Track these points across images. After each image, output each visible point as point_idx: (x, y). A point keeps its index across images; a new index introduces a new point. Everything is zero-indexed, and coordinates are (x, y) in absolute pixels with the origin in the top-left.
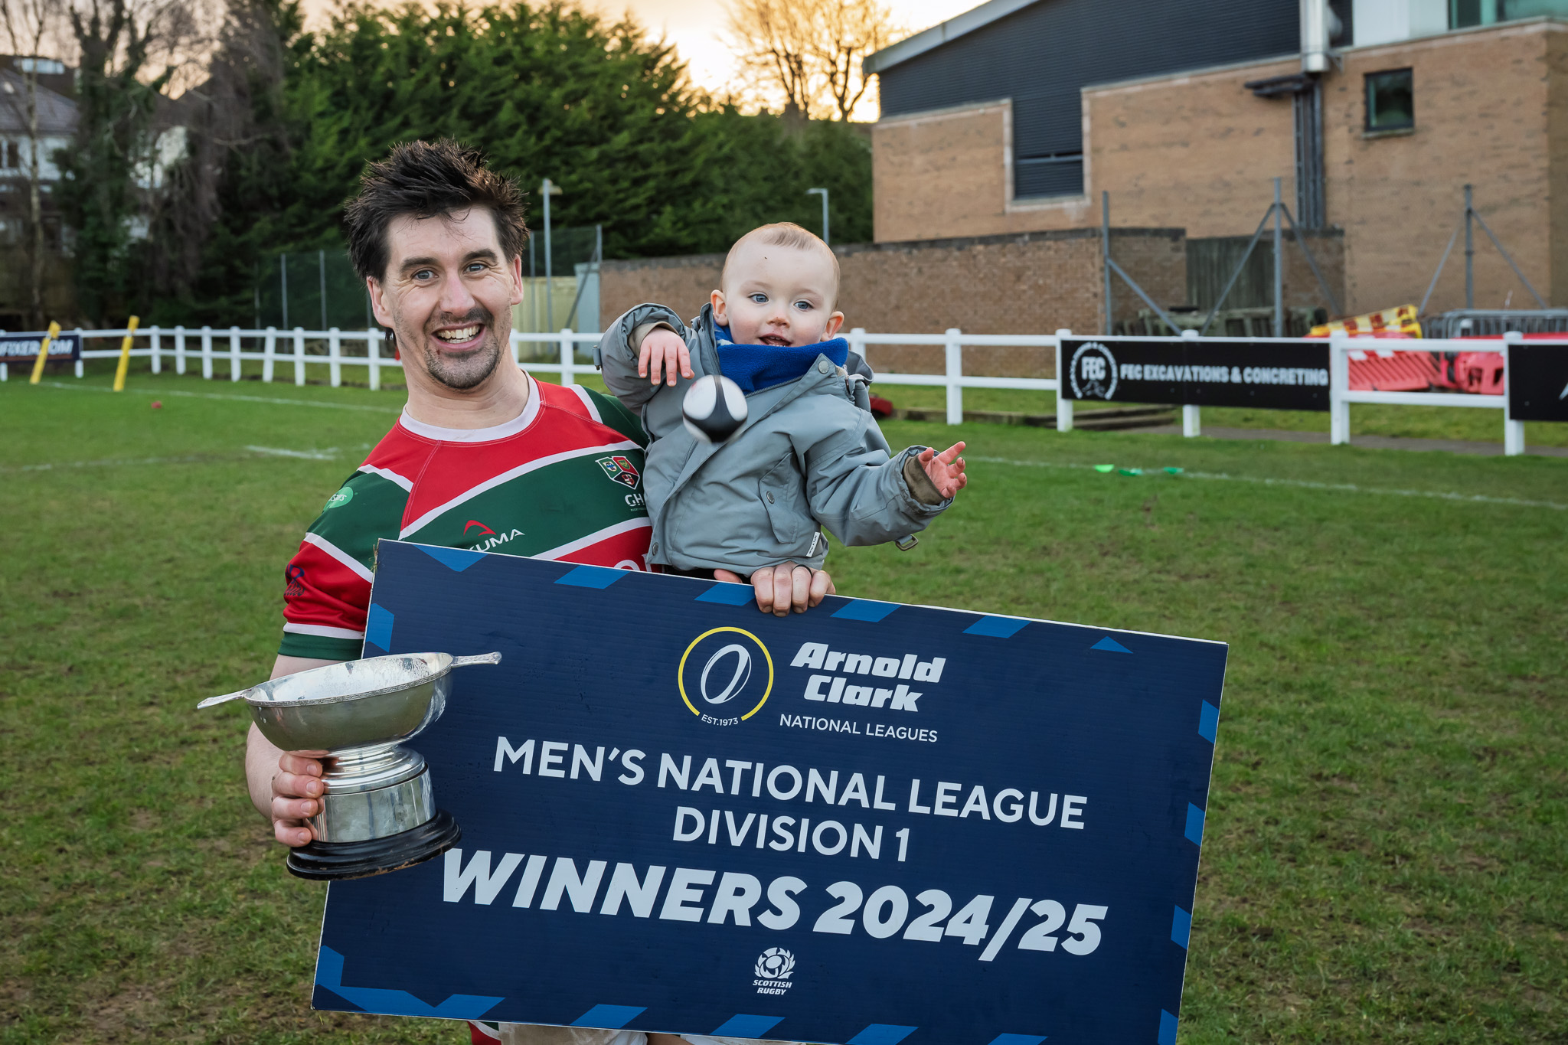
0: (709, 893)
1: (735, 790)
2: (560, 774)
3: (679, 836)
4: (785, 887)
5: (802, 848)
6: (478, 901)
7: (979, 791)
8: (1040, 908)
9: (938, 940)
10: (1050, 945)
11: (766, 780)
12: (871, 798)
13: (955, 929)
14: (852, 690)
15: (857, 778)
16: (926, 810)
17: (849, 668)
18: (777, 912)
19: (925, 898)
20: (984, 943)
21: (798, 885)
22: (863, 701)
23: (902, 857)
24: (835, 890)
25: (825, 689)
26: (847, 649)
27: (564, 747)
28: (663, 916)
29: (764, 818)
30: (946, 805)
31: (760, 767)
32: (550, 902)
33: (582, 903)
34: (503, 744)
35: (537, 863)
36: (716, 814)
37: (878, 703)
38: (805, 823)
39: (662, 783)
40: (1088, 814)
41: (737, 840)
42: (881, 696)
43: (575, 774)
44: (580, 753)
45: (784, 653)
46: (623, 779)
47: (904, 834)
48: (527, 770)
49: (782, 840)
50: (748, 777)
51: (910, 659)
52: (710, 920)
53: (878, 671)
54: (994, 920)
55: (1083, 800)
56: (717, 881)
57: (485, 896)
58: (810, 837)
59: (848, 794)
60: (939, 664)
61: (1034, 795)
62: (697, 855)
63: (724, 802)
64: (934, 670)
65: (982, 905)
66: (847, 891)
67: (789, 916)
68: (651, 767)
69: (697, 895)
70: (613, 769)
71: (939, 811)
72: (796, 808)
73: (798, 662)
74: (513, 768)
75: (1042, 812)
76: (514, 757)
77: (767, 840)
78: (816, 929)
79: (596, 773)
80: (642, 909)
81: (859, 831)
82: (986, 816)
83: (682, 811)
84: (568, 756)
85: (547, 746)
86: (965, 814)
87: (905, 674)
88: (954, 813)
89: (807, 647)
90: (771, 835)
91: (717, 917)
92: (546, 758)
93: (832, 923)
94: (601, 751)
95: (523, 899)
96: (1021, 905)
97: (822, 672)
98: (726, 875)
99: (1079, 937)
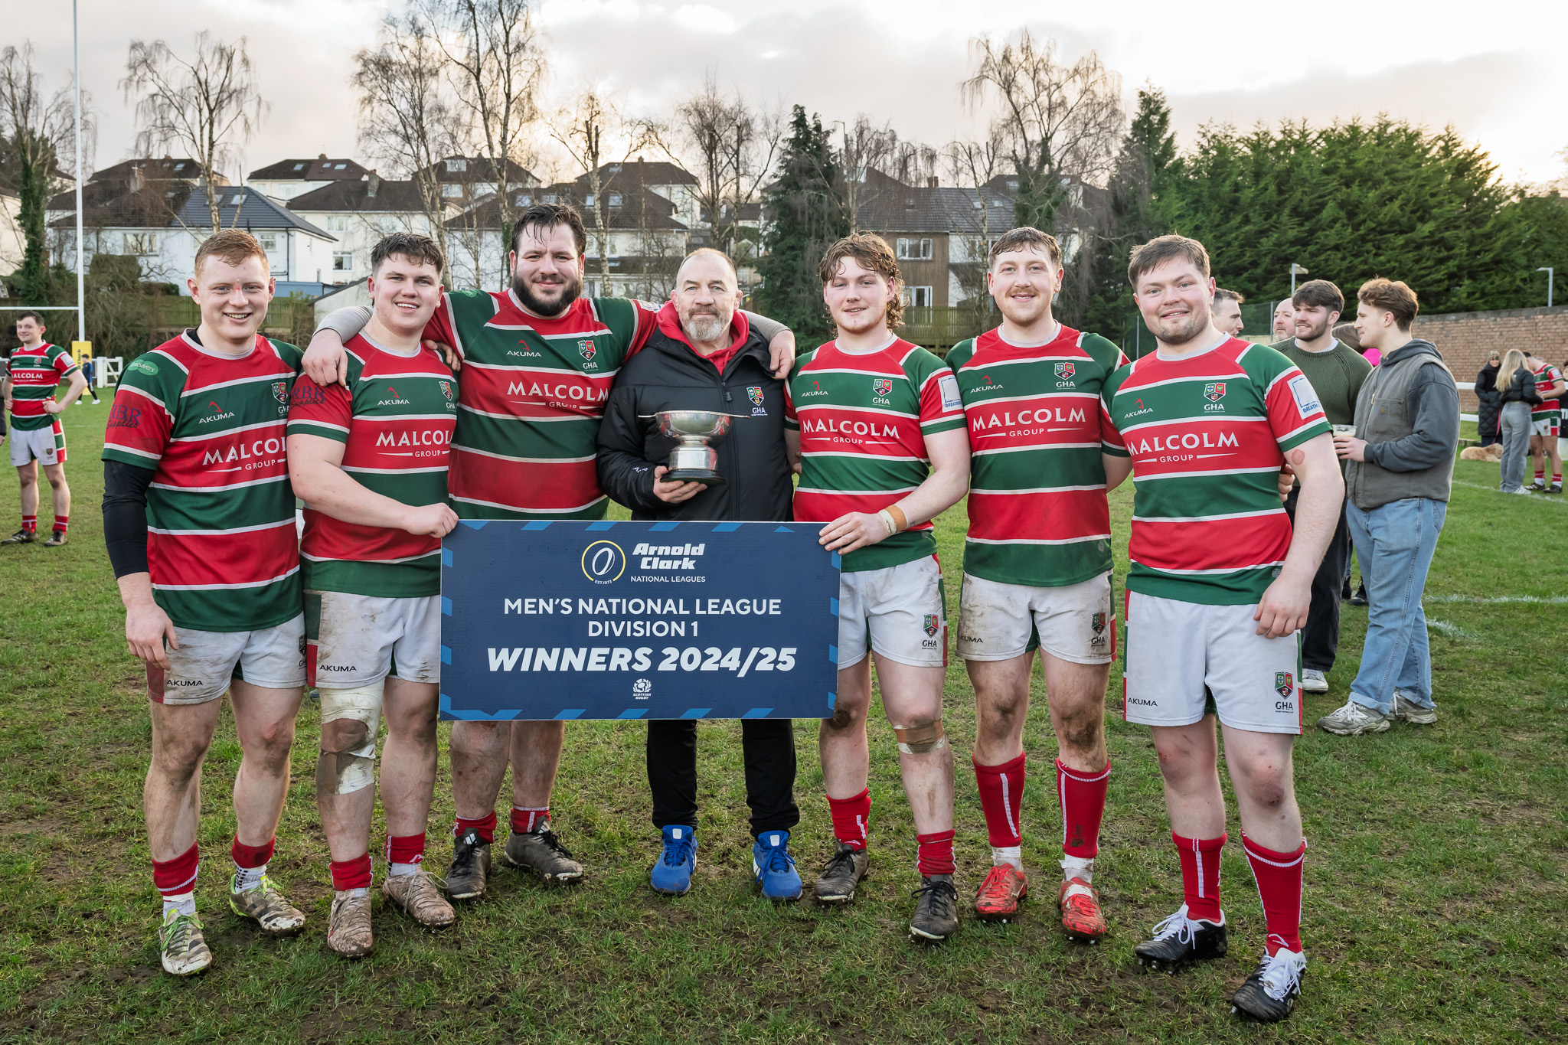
0: (608, 658)
1: (614, 612)
2: (535, 612)
3: (591, 634)
4: (642, 653)
5: (648, 634)
6: (505, 669)
7: (728, 602)
8: (764, 651)
9: (717, 669)
10: (771, 667)
11: (628, 606)
12: (678, 609)
13: (724, 664)
14: (663, 562)
15: (670, 601)
16: (704, 612)
17: (660, 553)
18: (640, 663)
19: (708, 651)
20: (739, 669)
21: (649, 651)
22: (668, 567)
23: (695, 634)
24: (666, 651)
25: (650, 563)
26: (658, 545)
27: (535, 600)
28: (589, 669)
29: (629, 623)
30: (713, 609)
31: (624, 601)
32: (537, 668)
33: (551, 666)
34: (507, 602)
35: (529, 651)
36: (607, 623)
37: (676, 567)
38: (648, 623)
39: (580, 612)
40: (782, 607)
41: (618, 633)
42: (676, 564)
43: (541, 612)
44: (542, 602)
45: (629, 550)
46: (563, 612)
47: (695, 624)
48: (519, 612)
49: (639, 632)
50: (619, 605)
51: (688, 546)
52: (610, 669)
53: (674, 553)
54: (743, 658)
55: (779, 601)
56: (611, 652)
57: (509, 667)
58: (652, 629)
59: (667, 609)
60: (702, 547)
61: (755, 601)
62: (600, 642)
63: (610, 617)
64: (700, 550)
65: (736, 652)
66: (672, 652)
67: (646, 664)
68: (575, 605)
69: (603, 659)
70: (558, 608)
71: (710, 612)
72: (644, 617)
73: (636, 552)
74: (513, 612)
75: (760, 608)
76: (513, 607)
77: (632, 632)
78: (659, 669)
79: (550, 610)
80: (578, 667)
81: (674, 624)
82: (733, 612)
83: (591, 623)
84: (537, 604)
85: (527, 601)
86: (723, 612)
87: (687, 553)
88: (717, 612)
89: (639, 546)
90: (633, 631)
91: (613, 668)
92: (527, 606)
93: (666, 666)
94: (551, 601)
95: (525, 667)
96: (754, 651)
97: (647, 556)
98: (615, 649)
99: (784, 663)
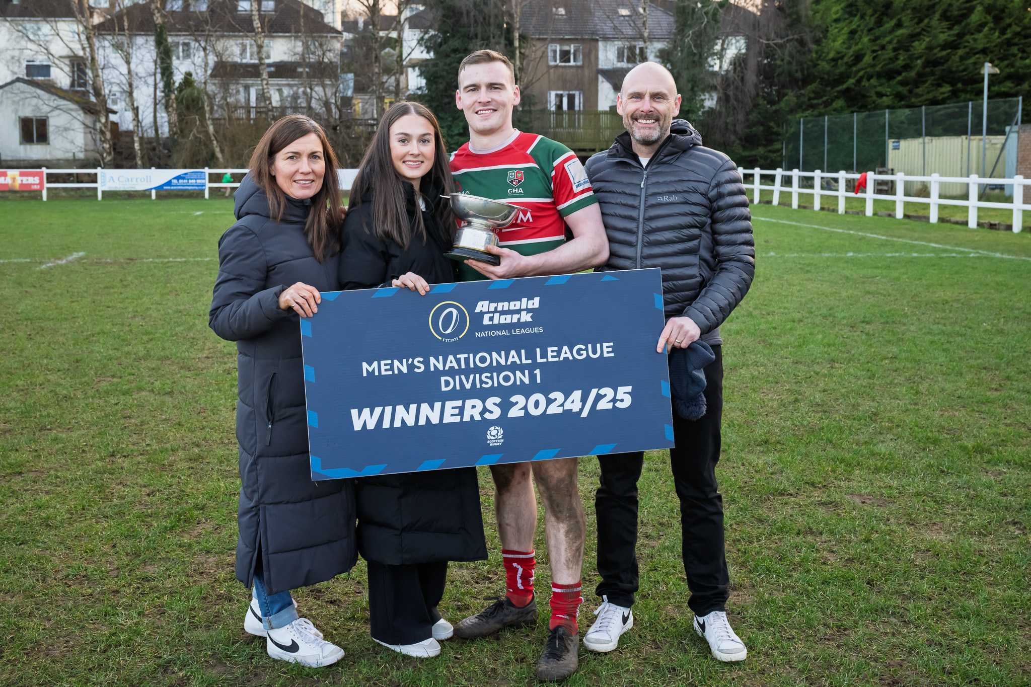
0: (461, 410)
1: (463, 366)
2: (390, 373)
3: (444, 389)
4: (492, 402)
5: (496, 385)
6: (368, 428)
7: (565, 348)
8: (602, 392)
9: (561, 411)
10: (610, 406)
11: (475, 360)
12: (520, 359)
14: (503, 317)
15: (513, 353)
16: (545, 360)
18: (491, 412)
19: (552, 396)
21: (498, 400)
23: (539, 381)
24: (513, 399)
25: (491, 319)
26: (497, 301)
27: (389, 362)
28: (444, 421)
29: (477, 376)
30: (553, 357)
31: (471, 355)
32: (398, 424)
33: (410, 422)
34: (365, 365)
35: (388, 409)
36: (457, 377)
38: (495, 374)
39: (432, 369)
40: (614, 349)
41: (468, 386)
42: (515, 318)
43: (396, 372)
44: (396, 363)
45: (471, 307)
46: (416, 370)
47: (537, 372)
48: (377, 373)
49: (487, 383)
50: (467, 360)
51: (524, 300)
52: (464, 420)
54: (584, 400)
55: (611, 344)
56: (464, 404)
57: (371, 426)
58: (498, 380)
59: (510, 360)
60: (537, 300)
61: (590, 346)
62: (453, 395)
63: (460, 372)
64: (536, 303)
65: (577, 395)
67: (497, 413)
68: (426, 363)
69: (456, 411)
70: (411, 367)
71: (550, 359)
72: (490, 369)
73: (478, 310)
74: (371, 374)
75: (595, 352)
76: (370, 369)
77: (481, 384)
78: (509, 416)
79: (405, 370)
80: (435, 420)
82: (571, 358)
83: (443, 379)
84: (392, 365)
87: (524, 307)
88: (557, 359)
89: (480, 304)
91: (467, 418)
92: (383, 368)
93: (514, 412)
94: (405, 361)
95: (386, 424)
96: (594, 392)
97: (488, 312)
98: (467, 401)
99: (622, 400)
